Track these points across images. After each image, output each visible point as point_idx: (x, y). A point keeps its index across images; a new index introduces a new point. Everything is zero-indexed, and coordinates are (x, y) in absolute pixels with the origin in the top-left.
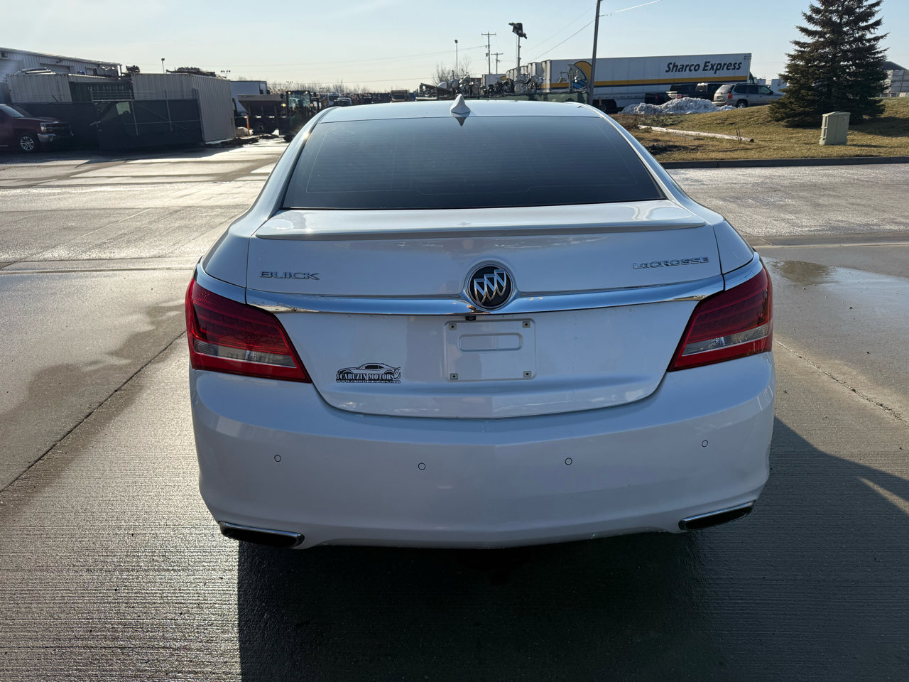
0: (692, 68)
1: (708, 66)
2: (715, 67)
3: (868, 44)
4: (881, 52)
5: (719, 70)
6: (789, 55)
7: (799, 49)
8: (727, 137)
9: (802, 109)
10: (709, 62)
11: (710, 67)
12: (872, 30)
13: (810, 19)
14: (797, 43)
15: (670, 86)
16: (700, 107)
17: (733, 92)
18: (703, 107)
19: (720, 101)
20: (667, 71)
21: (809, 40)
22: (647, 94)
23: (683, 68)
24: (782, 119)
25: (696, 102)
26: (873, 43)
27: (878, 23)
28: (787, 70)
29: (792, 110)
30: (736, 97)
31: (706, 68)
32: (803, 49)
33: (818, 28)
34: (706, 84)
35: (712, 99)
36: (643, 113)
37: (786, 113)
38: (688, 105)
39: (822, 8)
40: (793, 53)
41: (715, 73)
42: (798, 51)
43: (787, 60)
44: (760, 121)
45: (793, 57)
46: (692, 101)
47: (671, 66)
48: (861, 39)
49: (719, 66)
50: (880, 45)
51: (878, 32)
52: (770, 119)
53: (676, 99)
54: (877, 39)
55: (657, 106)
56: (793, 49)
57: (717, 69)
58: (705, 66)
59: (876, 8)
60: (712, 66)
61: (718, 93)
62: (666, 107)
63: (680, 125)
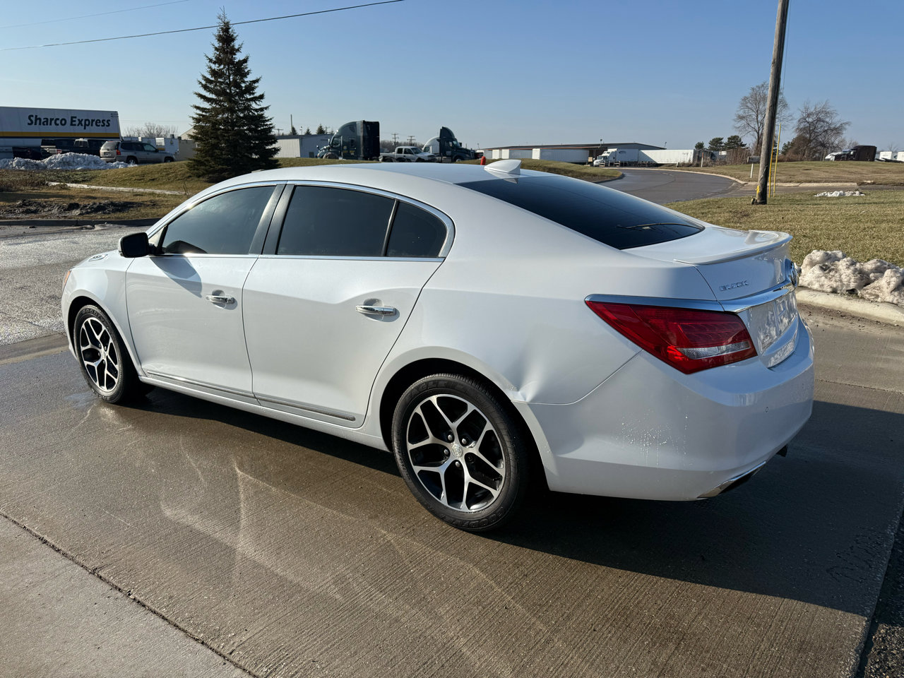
0: (58, 122)
1: (75, 121)
2: (83, 123)
3: (256, 114)
4: (268, 120)
5: (88, 125)
6: (194, 118)
7: (201, 113)
8: (168, 193)
9: (220, 166)
10: (75, 117)
11: (77, 122)
12: (258, 102)
13: (205, 87)
14: (198, 108)
15: (41, 140)
16: (90, 162)
17: (120, 149)
18: (93, 163)
19: (108, 157)
20: (29, 124)
21: (207, 105)
22: (14, 148)
23: (47, 122)
24: (203, 175)
25: (83, 158)
26: (260, 113)
27: (261, 97)
28: (195, 131)
29: (211, 167)
30: (125, 154)
31: (74, 123)
32: (204, 114)
33: (213, 96)
34: (86, 140)
35: (98, 154)
36: (23, 168)
37: (206, 170)
38: (75, 160)
39: (213, 79)
40: (196, 116)
41: (85, 128)
42: (199, 115)
43: (192, 123)
44: (179, 177)
45: (198, 120)
46: (78, 157)
47: (33, 119)
48: (248, 108)
49: (87, 123)
50: (267, 114)
51: (263, 104)
52: (188, 175)
53: (59, 154)
54: (262, 109)
55: (38, 162)
56: (195, 113)
57: (85, 125)
58: (72, 121)
59: (256, 85)
60: (80, 122)
61: (102, 150)
62: (50, 162)
63: (93, 180)
